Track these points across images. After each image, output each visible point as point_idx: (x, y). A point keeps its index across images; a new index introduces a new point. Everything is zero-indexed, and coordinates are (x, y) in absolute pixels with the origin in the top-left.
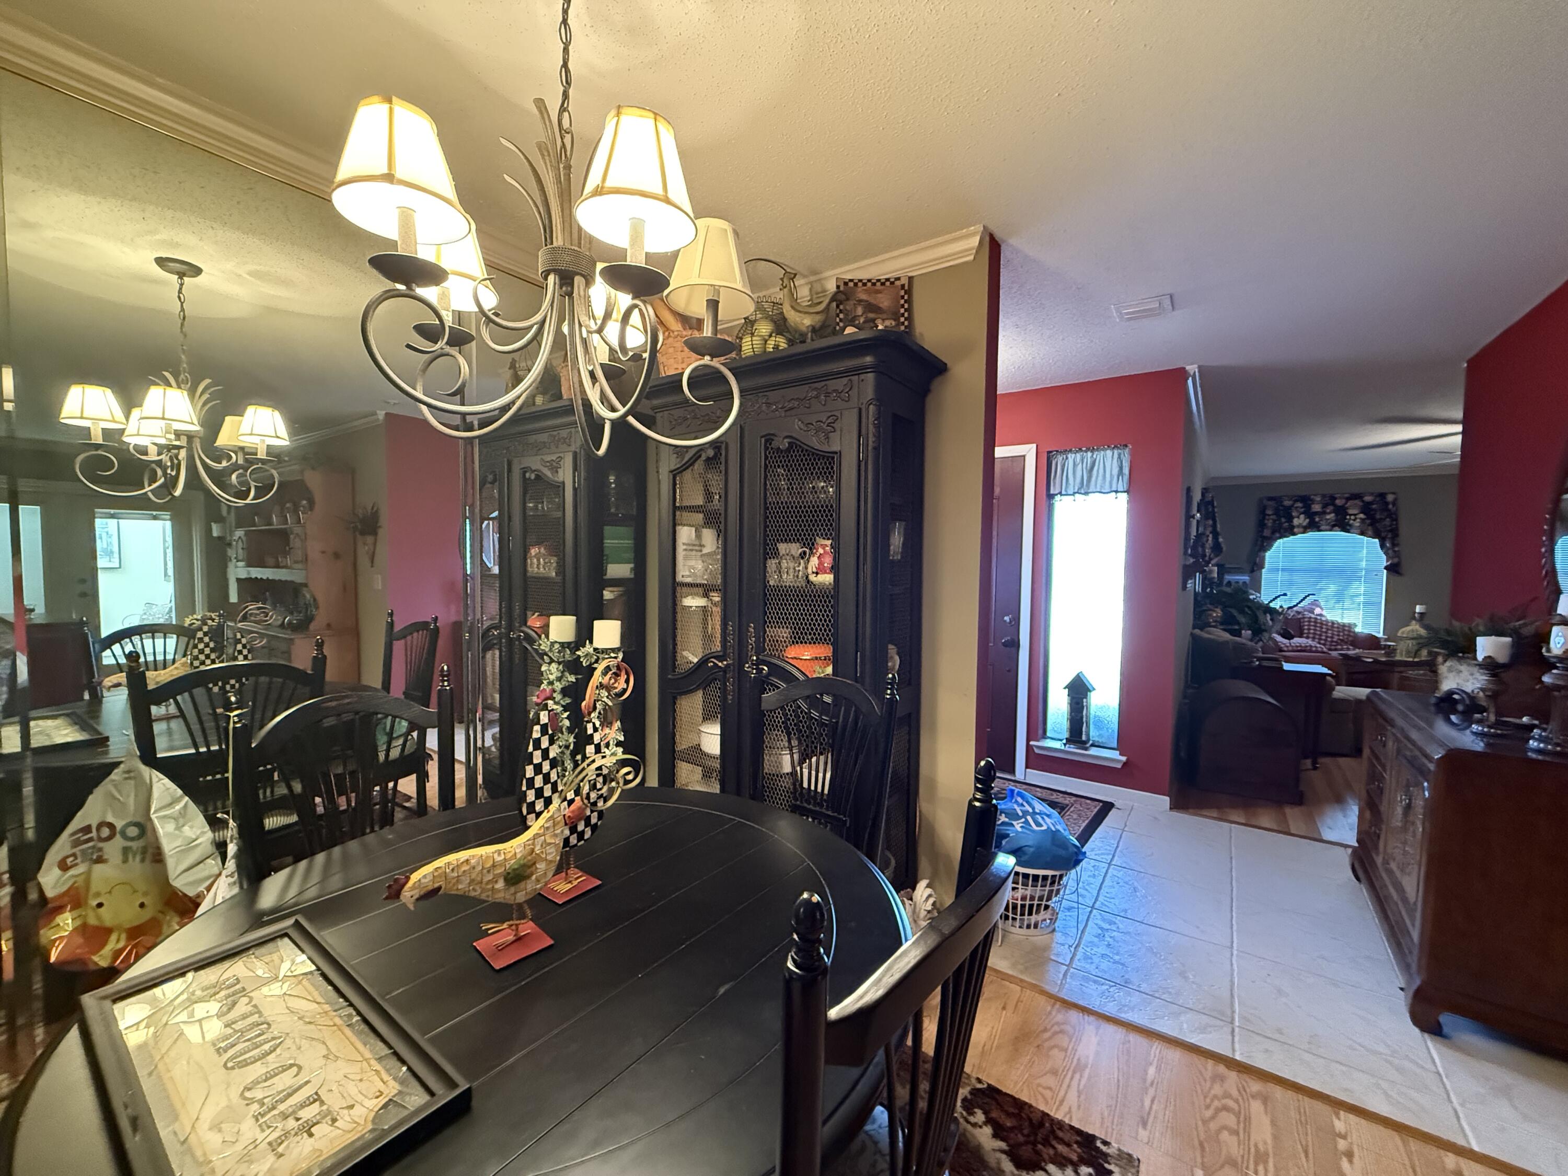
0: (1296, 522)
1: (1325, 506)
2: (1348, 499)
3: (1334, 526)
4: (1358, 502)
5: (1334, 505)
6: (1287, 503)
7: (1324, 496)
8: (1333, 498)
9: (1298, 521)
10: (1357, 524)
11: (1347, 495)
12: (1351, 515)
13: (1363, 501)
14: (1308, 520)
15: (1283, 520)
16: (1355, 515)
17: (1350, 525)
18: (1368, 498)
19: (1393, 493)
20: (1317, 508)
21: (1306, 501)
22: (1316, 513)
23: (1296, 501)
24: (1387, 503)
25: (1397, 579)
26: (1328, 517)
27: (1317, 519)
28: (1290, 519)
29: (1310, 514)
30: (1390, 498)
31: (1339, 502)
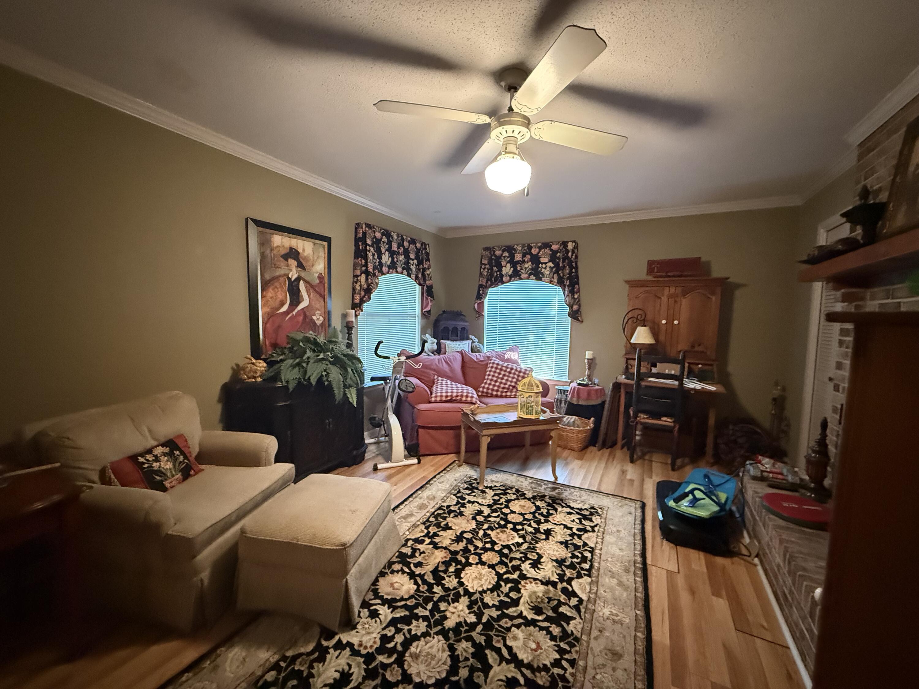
0: (505, 271)
1: (524, 256)
2: (540, 248)
3: (530, 274)
4: (547, 251)
5: (530, 254)
6: (498, 253)
7: (523, 246)
8: (530, 248)
9: (507, 270)
10: (547, 272)
11: (540, 244)
12: (542, 263)
13: (551, 250)
14: (512, 269)
15: (495, 268)
16: (546, 263)
17: (542, 274)
18: (555, 247)
19: (574, 242)
20: (518, 257)
21: (511, 250)
22: (518, 262)
23: (503, 251)
24: (567, 251)
25: (576, 323)
26: (526, 266)
27: (519, 268)
28: (500, 267)
29: (514, 263)
30: (570, 246)
31: (534, 251)
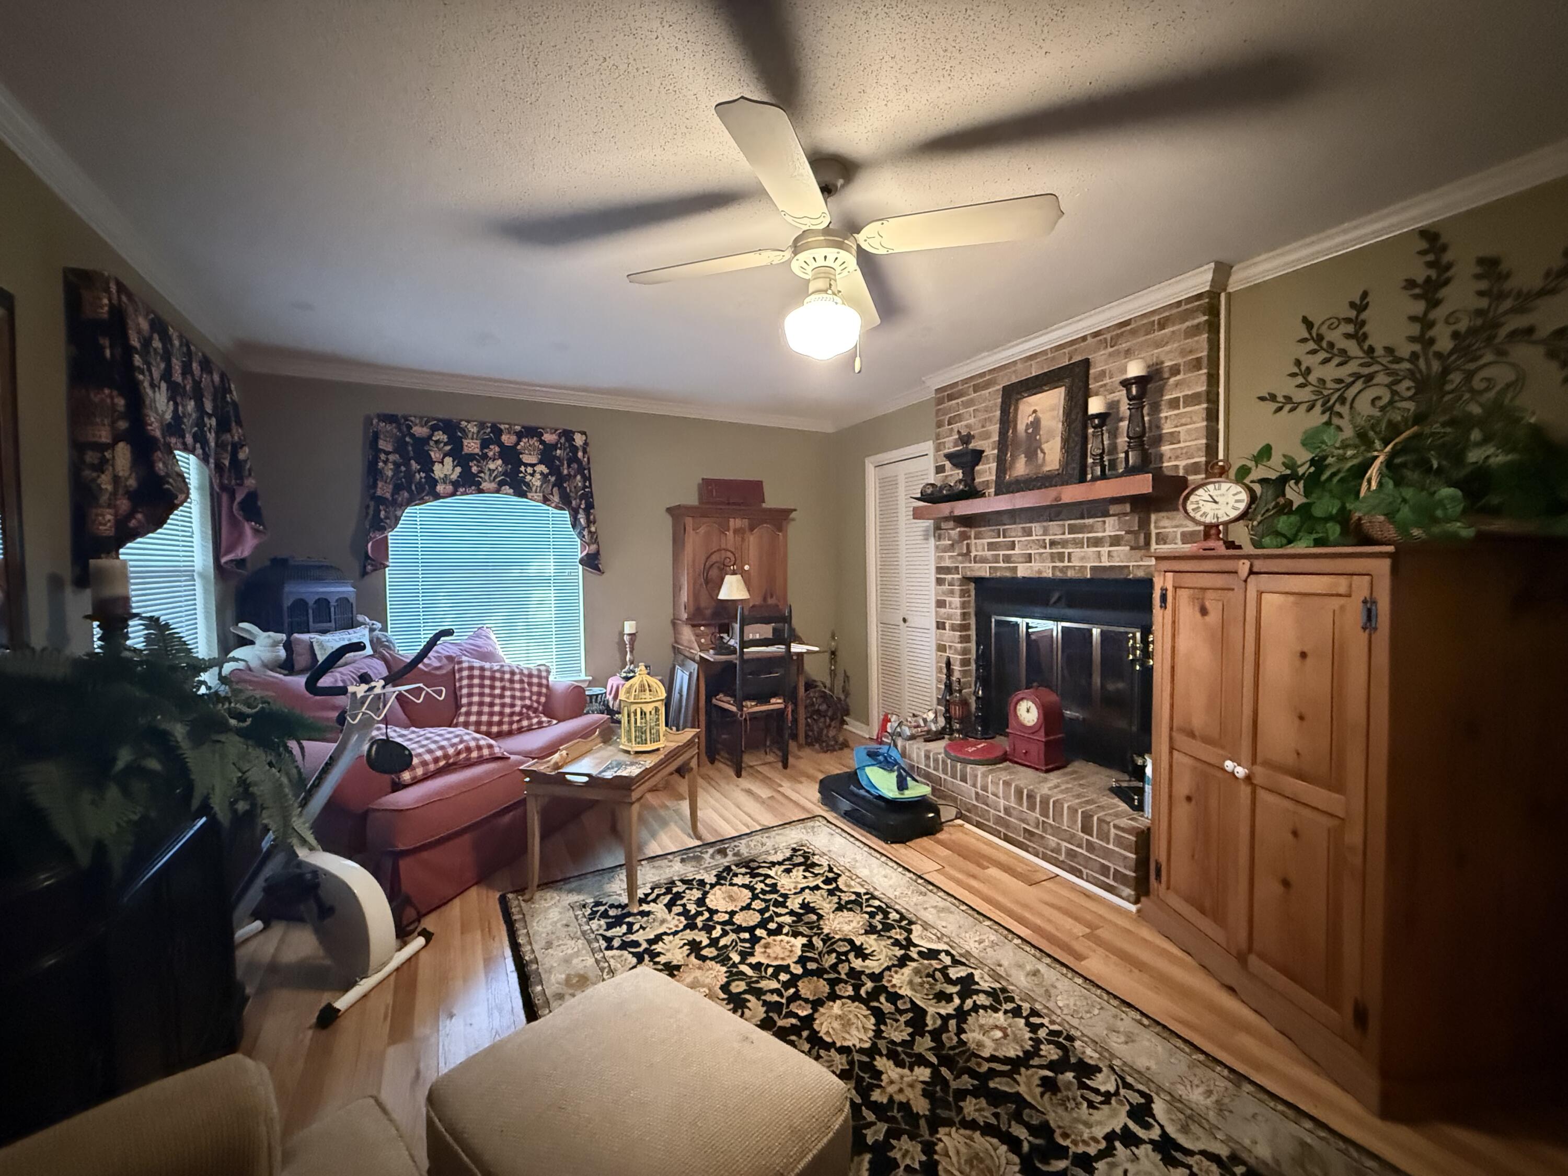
0: (439, 471)
1: (485, 444)
2: (520, 436)
3: (501, 484)
4: (534, 441)
5: (501, 444)
6: (420, 431)
7: (482, 425)
8: (499, 432)
9: (445, 469)
10: (536, 482)
11: (518, 428)
12: (526, 465)
13: (542, 442)
14: (458, 469)
15: (414, 465)
16: (533, 465)
17: (528, 485)
18: (549, 438)
19: (584, 433)
20: (471, 446)
21: (453, 430)
22: (472, 457)
23: (434, 429)
24: (575, 449)
25: (594, 577)
26: (492, 466)
27: (474, 469)
28: (427, 465)
29: (462, 459)
30: (579, 440)
31: (508, 439)
